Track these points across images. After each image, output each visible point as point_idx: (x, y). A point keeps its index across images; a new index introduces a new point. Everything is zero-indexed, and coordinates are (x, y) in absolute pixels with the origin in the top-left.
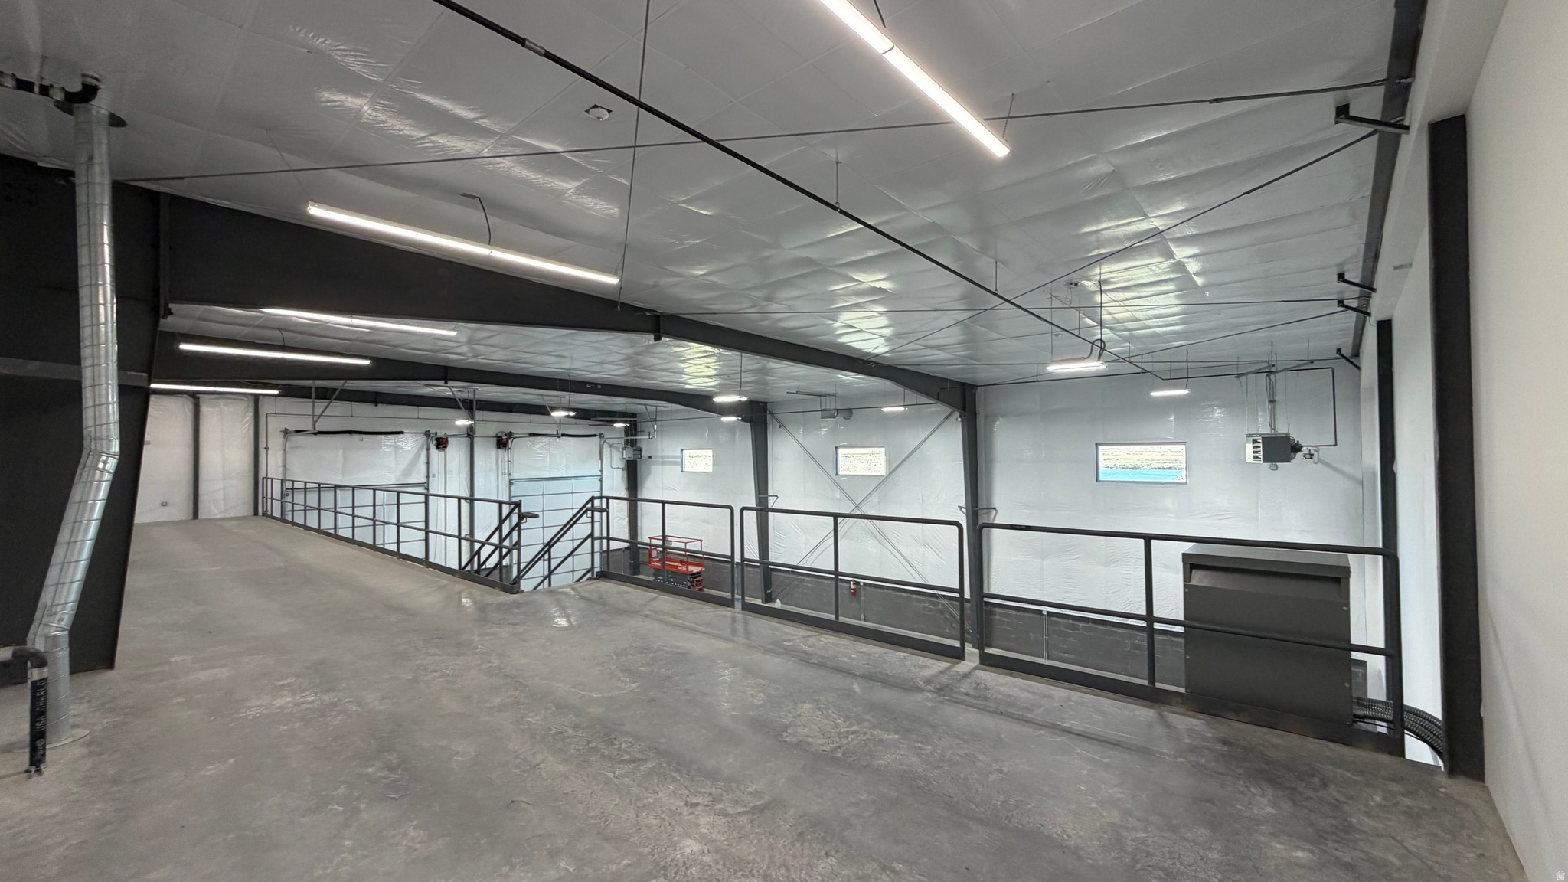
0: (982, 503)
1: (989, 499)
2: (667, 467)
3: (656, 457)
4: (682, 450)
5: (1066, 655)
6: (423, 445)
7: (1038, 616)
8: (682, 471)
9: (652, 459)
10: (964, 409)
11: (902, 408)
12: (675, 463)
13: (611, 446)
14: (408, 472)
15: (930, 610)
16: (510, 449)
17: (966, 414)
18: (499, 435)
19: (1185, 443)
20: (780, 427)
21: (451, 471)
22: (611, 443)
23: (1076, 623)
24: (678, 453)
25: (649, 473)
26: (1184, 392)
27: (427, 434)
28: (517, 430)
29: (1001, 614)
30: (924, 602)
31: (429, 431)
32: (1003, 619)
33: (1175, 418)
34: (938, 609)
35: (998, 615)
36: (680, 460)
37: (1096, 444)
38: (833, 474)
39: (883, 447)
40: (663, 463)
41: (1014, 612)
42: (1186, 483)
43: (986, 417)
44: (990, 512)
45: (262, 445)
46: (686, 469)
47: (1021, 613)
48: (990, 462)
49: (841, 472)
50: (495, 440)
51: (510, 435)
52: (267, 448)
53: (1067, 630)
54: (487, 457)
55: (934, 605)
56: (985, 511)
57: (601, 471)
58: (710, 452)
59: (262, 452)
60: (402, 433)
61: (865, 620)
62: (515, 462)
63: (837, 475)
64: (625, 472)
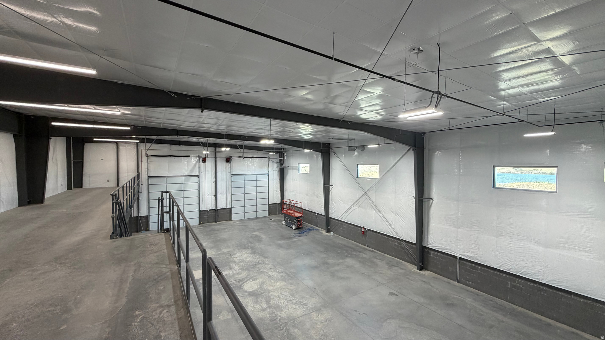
0: (426, 196)
1: (429, 194)
2: (294, 171)
3: (290, 167)
4: (299, 164)
5: (469, 282)
6: (197, 161)
7: (454, 259)
8: (299, 173)
9: (289, 167)
10: (415, 146)
11: (377, 146)
12: (296, 169)
13: (273, 162)
14: (192, 171)
15: (398, 246)
16: (231, 162)
17: (416, 149)
18: (227, 157)
19: (556, 167)
20: (335, 154)
21: (208, 171)
22: (273, 160)
23: (477, 266)
24: (298, 165)
25: (287, 173)
26: (551, 133)
27: (199, 157)
28: (234, 155)
29: (433, 254)
30: (395, 242)
31: (199, 156)
32: (434, 257)
33: (550, 151)
34: (402, 247)
35: (432, 255)
36: (298, 168)
37: (494, 166)
38: (356, 177)
39: (378, 165)
40: (292, 169)
41: (441, 255)
42: (556, 192)
43: (429, 150)
44: (429, 200)
45: (140, 160)
46: (301, 172)
47: (444, 256)
48: (430, 173)
49: (359, 176)
50: (225, 159)
51: (231, 157)
52: (142, 162)
53: (471, 269)
54: (222, 166)
55: (400, 244)
56: (427, 200)
57: (269, 172)
58: (308, 165)
59: (140, 163)
60: (189, 156)
61: (368, 246)
62: (233, 168)
63: (357, 177)
64: (279, 172)
